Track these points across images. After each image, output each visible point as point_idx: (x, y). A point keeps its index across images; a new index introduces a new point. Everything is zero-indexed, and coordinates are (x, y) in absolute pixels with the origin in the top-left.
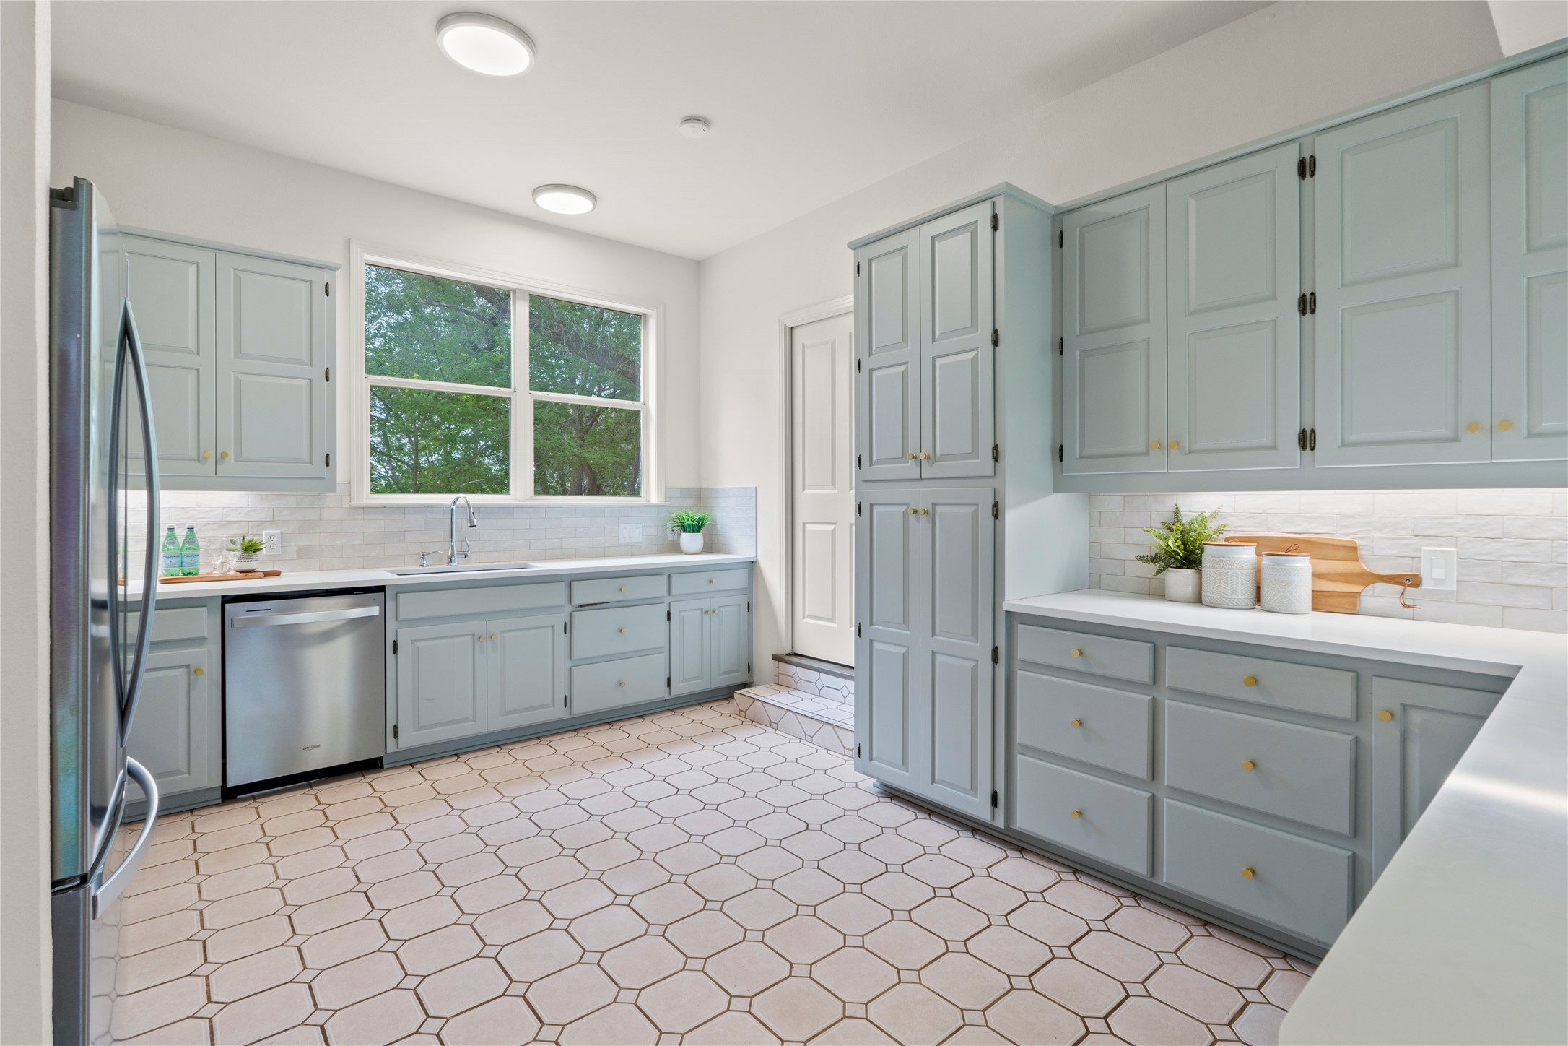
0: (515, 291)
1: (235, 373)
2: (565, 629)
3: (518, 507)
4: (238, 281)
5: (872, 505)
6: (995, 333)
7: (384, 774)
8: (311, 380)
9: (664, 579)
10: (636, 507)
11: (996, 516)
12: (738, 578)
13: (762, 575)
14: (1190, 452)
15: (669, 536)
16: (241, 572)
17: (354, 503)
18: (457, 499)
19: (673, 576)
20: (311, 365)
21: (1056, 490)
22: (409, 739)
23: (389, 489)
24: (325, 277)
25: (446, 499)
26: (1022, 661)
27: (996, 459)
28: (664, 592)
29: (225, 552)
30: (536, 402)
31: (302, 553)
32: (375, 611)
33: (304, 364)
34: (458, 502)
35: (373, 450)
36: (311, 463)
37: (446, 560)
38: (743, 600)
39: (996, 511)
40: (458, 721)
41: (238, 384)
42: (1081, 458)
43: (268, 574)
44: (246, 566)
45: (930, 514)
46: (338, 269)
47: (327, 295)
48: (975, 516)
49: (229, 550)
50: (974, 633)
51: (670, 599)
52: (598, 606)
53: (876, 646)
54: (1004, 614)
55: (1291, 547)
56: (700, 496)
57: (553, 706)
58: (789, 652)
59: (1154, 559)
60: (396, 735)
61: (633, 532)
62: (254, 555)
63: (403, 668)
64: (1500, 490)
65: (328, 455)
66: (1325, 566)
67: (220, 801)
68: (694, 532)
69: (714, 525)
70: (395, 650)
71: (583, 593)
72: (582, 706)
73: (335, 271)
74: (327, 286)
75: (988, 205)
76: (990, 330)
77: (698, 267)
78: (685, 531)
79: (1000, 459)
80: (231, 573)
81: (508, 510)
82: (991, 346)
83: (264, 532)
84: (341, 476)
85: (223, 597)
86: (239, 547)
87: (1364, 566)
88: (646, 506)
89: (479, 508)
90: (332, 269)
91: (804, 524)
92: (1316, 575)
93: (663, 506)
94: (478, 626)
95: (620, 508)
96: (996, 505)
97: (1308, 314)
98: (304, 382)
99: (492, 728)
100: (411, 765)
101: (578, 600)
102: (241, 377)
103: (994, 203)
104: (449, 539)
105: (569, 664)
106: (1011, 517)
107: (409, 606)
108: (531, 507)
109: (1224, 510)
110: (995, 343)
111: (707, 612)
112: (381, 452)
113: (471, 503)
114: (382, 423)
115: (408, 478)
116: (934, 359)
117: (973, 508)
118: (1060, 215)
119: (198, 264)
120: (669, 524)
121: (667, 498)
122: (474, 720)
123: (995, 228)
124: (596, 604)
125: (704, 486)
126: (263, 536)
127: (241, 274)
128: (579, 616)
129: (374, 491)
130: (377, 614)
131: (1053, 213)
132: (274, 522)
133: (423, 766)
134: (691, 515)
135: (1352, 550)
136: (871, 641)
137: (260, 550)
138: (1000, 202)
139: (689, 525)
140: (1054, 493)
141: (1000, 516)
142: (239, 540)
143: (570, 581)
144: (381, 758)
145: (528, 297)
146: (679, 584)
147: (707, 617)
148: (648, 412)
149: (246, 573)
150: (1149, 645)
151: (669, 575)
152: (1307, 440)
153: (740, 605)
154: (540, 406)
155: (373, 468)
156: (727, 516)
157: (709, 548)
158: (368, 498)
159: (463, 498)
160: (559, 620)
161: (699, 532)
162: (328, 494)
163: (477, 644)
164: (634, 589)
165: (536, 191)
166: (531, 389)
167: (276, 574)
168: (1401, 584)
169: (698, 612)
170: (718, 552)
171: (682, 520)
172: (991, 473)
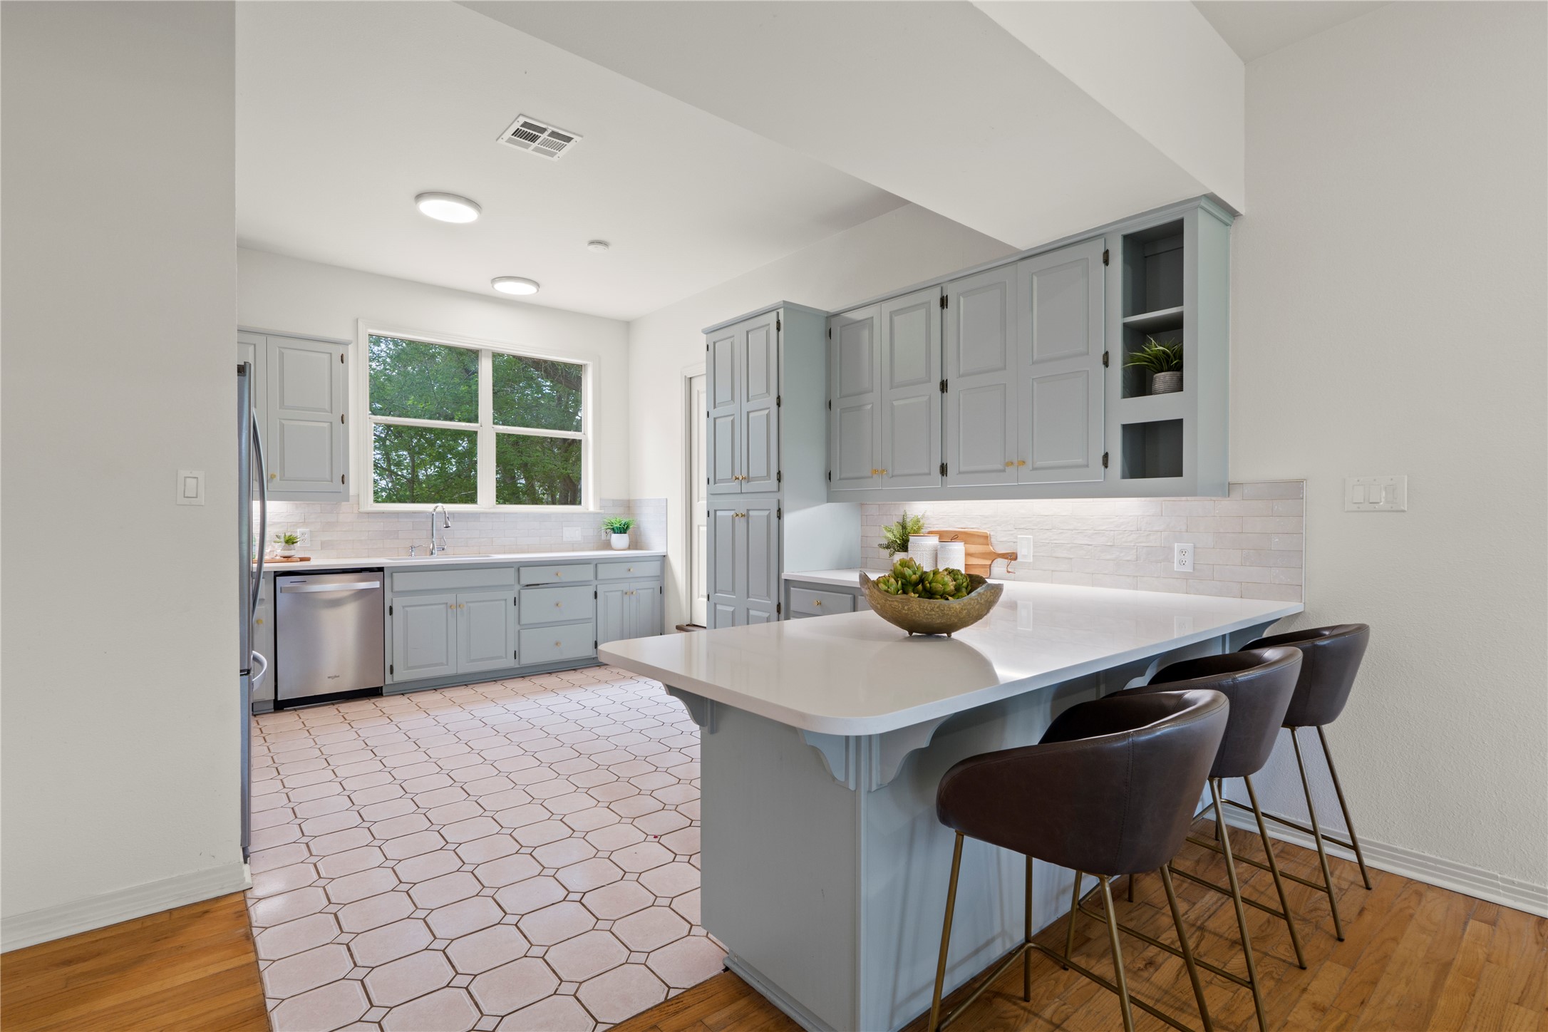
0: (481, 350)
1: (280, 419)
2: (515, 602)
3: (483, 513)
4: (282, 355)
5: (715, 511)
6: (779, 398)
7: (384, 698)
8: (331, 423)
9: (591, 567)
10: (575, 514)
11: (779, 517)
12: (653, 568)
13: (671, 567)
14: (893, 476)
15: (604, 537)
16: (284, 557)
17: (361, 510)
18: (437, 507)
19: (599, 565)
20: (332, 413)
21: (829, 500)
22: (401, 675)
23: (389, 499)
24: (341, 350)
25: (428, 507)
26: (794, 611)
27: (779, 480)
28: (591, 577)
29: (273, 543)
30: (498, 435)
31: (324, 545)
32: (377, 584)
33: (327, 412)
34: (437, 510)
35: (376, 465)
36: (332, 481)
37: (428, 553)
38: (656, 585)
39: (779, 515)
40: (436, 665)
41: (282, 426)
42: (840, 479)
43: (302, 560)
44: (287, 553)
45: (746, 516)
46: (350, 344)
47: (343, 362)
48: (768, 517)
49: (275, 542)
50: (768, 594)
51: (596, 583)
52: (540, 586)
53: (719, 607)
54: (783, 581)
55: (955, 537)
56: (629, 506)
57: (506, 657)
58: (689, 623)
59: (888, 547)
60: (392, 672)
61: (574, 533)
62: (292, 546)
63: (396, 625)
64: (1050, 500)
65: (343, 475)
66: (974, 548)
67: (273, 710)
68: (621, 533)
69: (638, 527)
70: (391, 613)
71: (528, 576)
72: (527, 659)
73: (348, 345)
74: (342, 356)
75: (774, 314)
76: (776, 396)
77: (627, 326)
78: (615, 533)
79: (782, 481)
80: (277, 558)
81: (475, 516)
82: (776, 406)
83: (298, 530)
84: (352, 491)
85: (275, 572)
86: (282, 540)
87: (992, 548)
88: (584, 513)
89: (453, 514)
90: (346, 344)
91: (699, 526)
92: (968, 555)
93: (598, 513)
94: (450, 598)
95: (563, 514)
96: (779, 510)
97: (945, 392)
98: (326, 425)
99: (461, 671)
100: (403, 694)
101: (524, 581)
102: (283, 422)
103: (778, 313)
104: (431, 536)
105: (518, 627)
106: (788, 518)
107: (400, 582)
108: (493, 513)
109: (928, 514)
110: (779, 405)
111: (626, 593)
112: (382, 467)
113: (446, 510)
114: (384, 440)
115: (406, 490)
116: (748, 413)
117: (767, 512)
118: (830, 317)
119: (255, 345)
120: (604, 527)
121: (601, 507)
122: (447, 665)
123: (778, 329)
124: (538, 585)
125: (631, 498)
126: (298, 532)
127: (283, 350)
128: (527, 594)
129: (376, 501)
130: (378, 586)
131: (826, 316)
132: (305, 523)
133: (411, 695)
134: (618, 521)
135: (985, 538)
136: (715, 604)
137: (297, 542)
138: (781, 311)
139: (617, 527)
140: (827, 502)
141: (782, 518)
142: (283, 535)
143: (519, 567)
144: (382, 687)
145: (491, 355)
146: (604, 572)
147: (626, 598)
148: (587, 441)
149: (287, 558)
150: (851, 596)
151: (596, 565)
152: (943, 470)
153: (654, 588)
154: (501, 438)
155: (375, 482)
156: (648, 522)
157: (634, 544)
158: (370, 505)
159: (441, 507)
160: (510, 596)
161: (625, 533)
162: (343, 503)
163: (449, 610)
164: (567, 574)
165: (494, 280)
166: (494, 423)
167: (308, 559)
168: (1007, 558)
169: (619, 593)
170: (641, 549)
171: (611, 524)
172: (776, 489)
